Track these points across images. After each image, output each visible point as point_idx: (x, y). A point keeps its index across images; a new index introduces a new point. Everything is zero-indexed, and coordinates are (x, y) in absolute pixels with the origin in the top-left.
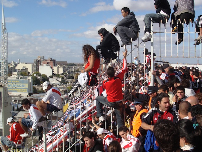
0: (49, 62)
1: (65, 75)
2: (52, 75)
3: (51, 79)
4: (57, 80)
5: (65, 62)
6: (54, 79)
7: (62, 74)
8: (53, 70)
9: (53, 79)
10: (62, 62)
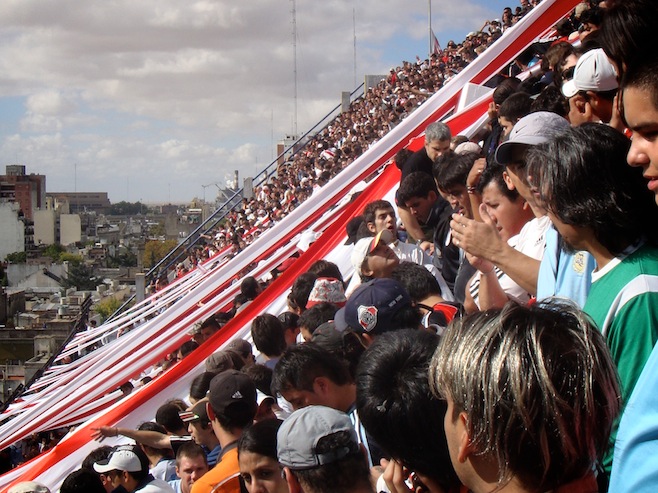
0: (12, 188)
1: (90, 252)
2: (22, 249)
3: (16, 267)
4: (47, 273)
5: (97, 195)
6: (34, 268)
7: (79, 245)
8: (29, 224)
9: (28, 267)
10: (84, 195)
